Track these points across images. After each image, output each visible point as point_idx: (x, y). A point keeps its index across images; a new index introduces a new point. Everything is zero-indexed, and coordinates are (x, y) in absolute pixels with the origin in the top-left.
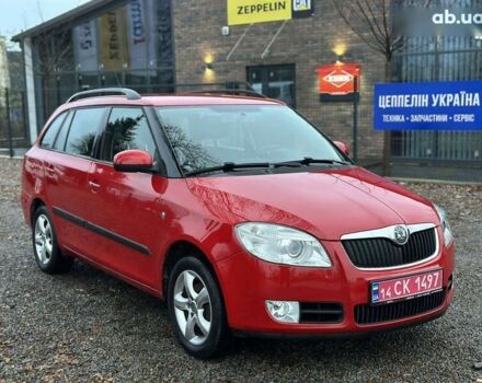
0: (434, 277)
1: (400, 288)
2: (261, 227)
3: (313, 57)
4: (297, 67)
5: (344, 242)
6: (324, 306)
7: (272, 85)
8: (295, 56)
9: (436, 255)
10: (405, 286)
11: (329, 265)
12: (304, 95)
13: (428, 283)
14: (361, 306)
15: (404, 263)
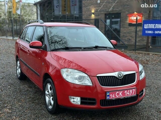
0: (133, 91)
1: (118, 94)
2: (70, 70)
3: (127, 11)
4: (121, 14)
5: (98, 77)
6: (90, 99)
7: (113, 20)
8: (121, 10)
9: (135, 83)
10: (120, 94)
11: (92, 85)
12: (123, 23)
13: (130, 93)
14: (103, 100)
15: (121, 85)
